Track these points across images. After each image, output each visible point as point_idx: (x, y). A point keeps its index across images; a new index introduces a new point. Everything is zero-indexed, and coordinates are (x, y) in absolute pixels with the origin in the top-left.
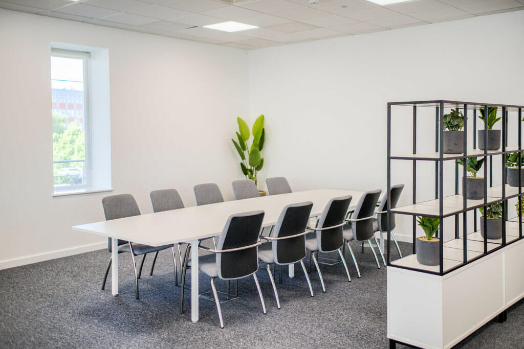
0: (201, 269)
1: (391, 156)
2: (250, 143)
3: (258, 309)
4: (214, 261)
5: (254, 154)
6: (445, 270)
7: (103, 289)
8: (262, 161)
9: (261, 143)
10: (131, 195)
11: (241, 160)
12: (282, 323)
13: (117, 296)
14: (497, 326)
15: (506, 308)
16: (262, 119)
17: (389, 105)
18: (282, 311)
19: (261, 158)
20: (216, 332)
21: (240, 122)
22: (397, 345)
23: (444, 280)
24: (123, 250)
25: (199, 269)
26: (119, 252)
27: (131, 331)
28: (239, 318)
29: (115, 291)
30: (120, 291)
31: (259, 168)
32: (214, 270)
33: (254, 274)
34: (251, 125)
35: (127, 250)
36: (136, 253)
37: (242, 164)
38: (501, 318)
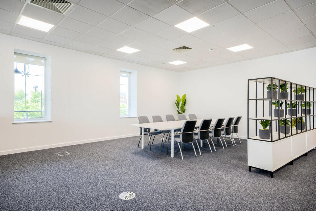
0: (175, 139)
1: (249, 98)
2: (180, 104)
3: (194, 155)
4: (180, 137)
5: (182, 107)
6: (273, 140)
7: (138, 147)
8: (185, 110)
9: (184, 104)
10: (146, 117)
11: (178, 109)
12: (203, 160)
13: (143, 149)
14: (289, 166)
15: (293, 159)
16: (185, 95)
17: (249, 80)
18: (202, 156)
19: (185, 108)
20: (180, 161)
21: (178, 96)
22: (252, 168)
23: (273, 144)
24: (145, 134)
25: (174, 140)
26: (144, 135)
27: (151, 159)
28: (188, 157)
29: (143, 148)
30: (144, 148)
31: (184, 112)
32: (179, 140)
33: (192, 142)
34: (181, 97)
35: (147, 134)
36: (150, 135)
37: (178, 111)
38: (291, 163)
